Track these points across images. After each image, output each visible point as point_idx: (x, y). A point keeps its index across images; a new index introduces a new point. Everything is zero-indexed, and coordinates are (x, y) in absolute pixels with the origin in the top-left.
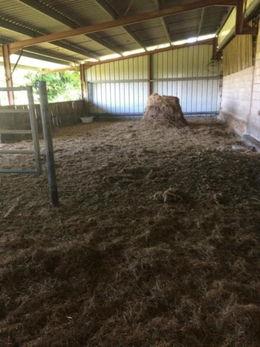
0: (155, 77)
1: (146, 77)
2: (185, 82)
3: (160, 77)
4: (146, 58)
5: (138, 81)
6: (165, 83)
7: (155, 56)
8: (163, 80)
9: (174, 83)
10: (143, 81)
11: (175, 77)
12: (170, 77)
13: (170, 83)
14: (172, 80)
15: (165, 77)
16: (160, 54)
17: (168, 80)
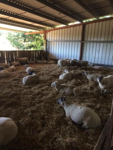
0: (86, 39)
1: (80, 39)
2: (105, 44)
3: (89, 40)
4: (81, 27)
5: (75, 41)
6: (92, 44)
7: (87, 26)
8: (90, 42)
9: (98, 44)
10: (78, 41)
11: (99, 40)
12: (95, 40)
13: (95, 44)
14: (97, 42)
15: (92, 40)
16: (90, 25)
17: (94, 42)
